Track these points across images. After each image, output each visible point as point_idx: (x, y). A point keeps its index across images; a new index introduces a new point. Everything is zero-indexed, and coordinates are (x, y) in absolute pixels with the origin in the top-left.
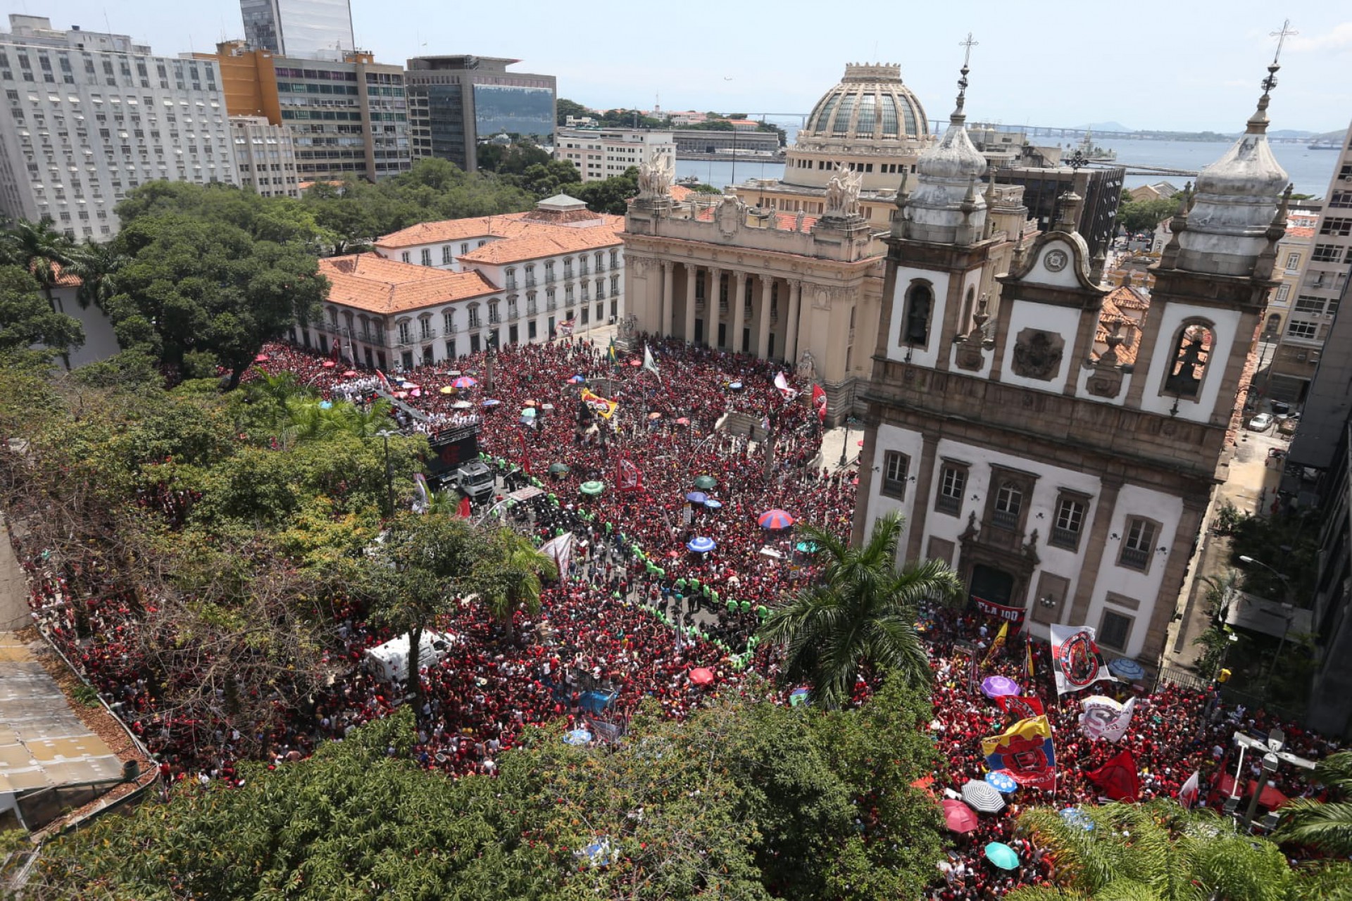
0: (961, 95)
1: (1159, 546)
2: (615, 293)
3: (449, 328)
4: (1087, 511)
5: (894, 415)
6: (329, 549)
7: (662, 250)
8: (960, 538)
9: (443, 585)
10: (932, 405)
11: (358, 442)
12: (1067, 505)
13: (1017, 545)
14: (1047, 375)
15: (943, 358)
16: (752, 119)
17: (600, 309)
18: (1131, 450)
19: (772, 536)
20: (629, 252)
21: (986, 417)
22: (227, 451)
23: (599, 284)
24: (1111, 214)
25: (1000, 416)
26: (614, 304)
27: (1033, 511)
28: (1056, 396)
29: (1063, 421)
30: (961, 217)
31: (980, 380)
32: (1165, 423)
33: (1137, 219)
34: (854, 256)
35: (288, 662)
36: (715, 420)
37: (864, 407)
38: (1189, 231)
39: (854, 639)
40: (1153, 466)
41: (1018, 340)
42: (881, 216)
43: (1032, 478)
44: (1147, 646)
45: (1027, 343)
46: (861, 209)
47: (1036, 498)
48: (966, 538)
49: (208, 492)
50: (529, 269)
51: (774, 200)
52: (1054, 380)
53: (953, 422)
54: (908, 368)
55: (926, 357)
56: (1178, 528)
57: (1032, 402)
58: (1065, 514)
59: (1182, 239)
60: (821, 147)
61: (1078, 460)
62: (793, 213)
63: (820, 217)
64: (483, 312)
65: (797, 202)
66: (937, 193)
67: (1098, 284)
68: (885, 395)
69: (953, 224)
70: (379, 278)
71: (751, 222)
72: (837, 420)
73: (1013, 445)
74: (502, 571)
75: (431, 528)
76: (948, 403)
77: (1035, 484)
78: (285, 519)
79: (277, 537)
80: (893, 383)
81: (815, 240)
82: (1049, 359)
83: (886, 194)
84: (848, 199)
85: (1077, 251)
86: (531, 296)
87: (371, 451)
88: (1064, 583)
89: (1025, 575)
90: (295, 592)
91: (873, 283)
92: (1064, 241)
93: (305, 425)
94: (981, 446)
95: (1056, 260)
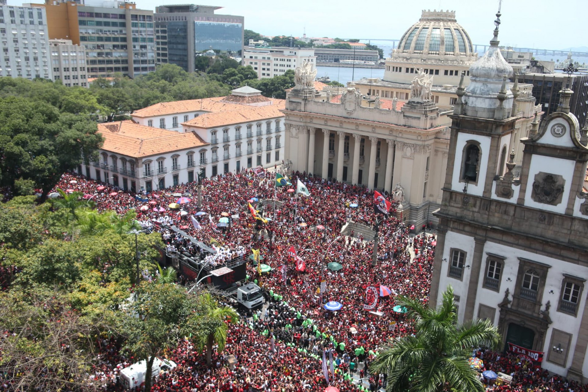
0: (497, 29)
2: (278, 146)
3: (175, 167)
4: (582, 290)
5: (456, 225)
6: (99, 304)
7: (308, 120)
8: (499, 305)
9: (169, 329)
10: (480, 220)
11: (118, 237)
12: (569, 285)
13: (536, 311)
14: (554, 201)
15: (487, 190)
16: (363, 43)
17: (268, 156)
20: (288, 122)
21: (515, 228)
22: (38, 241)
23: (269, 141)
24: (587, 102)
25: (525, 227)
26: (277, 154)
27: (547, 289)
28: (561, 215)
29: (565, 231)
30: (498, 103)
31: (511, 205)
34: (428, 126)
35: (71, 377)
36: (341, 227)
37: (437, 221)
39: (434, 371)
41: (535, 179)
42: (444, 102)
43: (545, 268)
45: (541, 181)
46: (432, 97)
47: (549, 280)
48: (503, 305)
49: (26, 267)
50: (226, 131)
51: (378, 91)
52: (559, 205)
53: (494, 230)
54: (465, 196)
55: (476, 189)
57: (545, 219)
58: (568, 291)
60: (407, 59)
61: (576, 256)
62: (390, 99)
63: (407, 101)
64: (197, 157)
65: (392, 92)
66: (482, 88)
67: (585, 145)
68: (450, 213)
69: (493, 107)
70: (134, 135)
71: (364, 104)
73: (533, 246)
74: (206, 322)
75: (162, 292)
76: (491, 219)
77: (547, 271)
78: (72, 285)
79: (67, 296)
80: (456, 205)
81: (404, 116)
82: (555, 192)
83: (449, 88)
84: (424, 91)
85: (571, 124)
86: (226, 148)
87: (126, 243)
88: (568, 337)
89: (542, 330)
90: (77, 331)
91: (442, 143)
92: (564, 118)
93: (86, 225)
94: (512, 246)
95: (558, 130)
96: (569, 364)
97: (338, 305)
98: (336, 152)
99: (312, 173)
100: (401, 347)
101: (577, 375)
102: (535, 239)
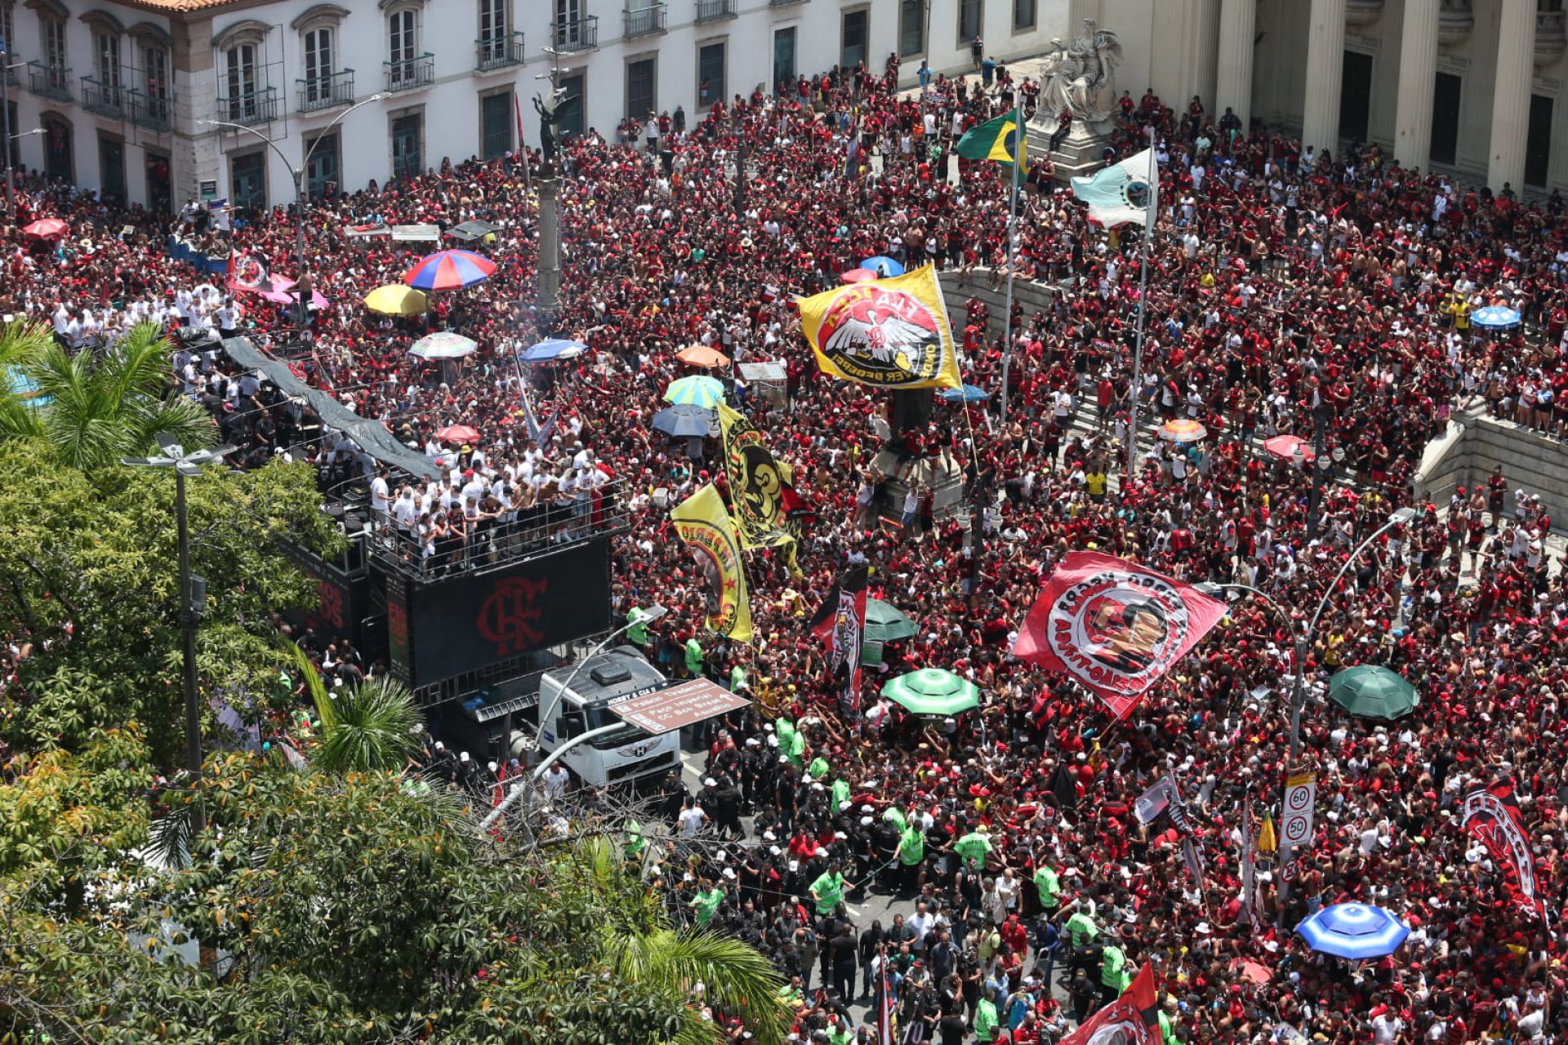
3: (404, 62)
64: (532, 6)
87: (125, 520)
97: (1380, 930)
99: (1242, 112)
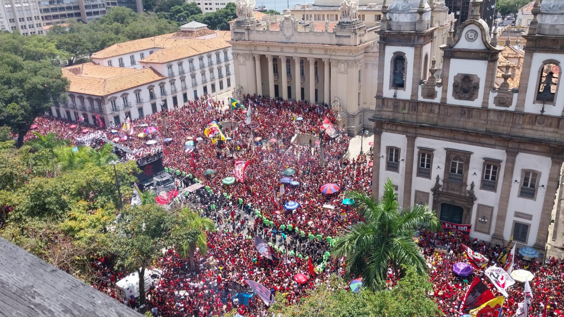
1: (540, 184)
2: (228, 74)
3: (139, 101)
4: (499, 170)
5: (389, 127)
6: (90, 229)
7: (253, 48)
8: (432, 190)
9: (155, 242)
10: (410, 120)
11: (98, 169)
12: (489, 167)
13: (463, 191)
14: (471, 98)
15: (414, 94)
17: (221, 83)
18: (521, 135)
19: (328, 198)
20: (236, 51)
21: (441, 123)
22: (24, 180)
23: (220, 70)
24: (493, 7)
25: (448, 122)
26: (229, 80)
27: (471, 172)
28: (478, 109)
29: (483, 122)
30: (418, 16)
31: (436, 104)
32: (538, 118)
33: (506, 9)
34: (358, 43)
36: (290, 138)
37: (372, 124)
38: (542, 14)
39: (384, 250)
40: (533, 141)
41: (454, 80)
42: (370, 19)
43: (468, 154)
44: (539, 239)
45: (460, 81)
46: (359, 16)
47: (471, 165)
48: (435, 190)
49: (17, 205)
50: (180, 64)
51: (311, 16)
52: (476, 100)
53: (423, 127)
54: (396, 101)
55: (405, 94)
56: (550, 174)
57: (465, 113)
58: (488, 172)
59: (539, 18)
61: (493, 142)
62: (322, 21)
63: (337, 22)
64: (157, 90)
65: (323, 15)
66: (404, 4)
67: (495, 46)
68: (384, 117)
69: (414, 21)
70: (96, 76)
71: (300, 29)
72: (356, 132)
73: (457, 137)
74: (187, 232)
75: (145, 213)
76: (419, 118)
77: (470, 157)
78: (63, 215)
79: (59, 225)
80: (388, 110)
81: (336, 36)
82: (472, 89)
83: (373, 6)
84: (352, 11)
85: (482, 29)
86: (183, 79)
87: (106, 173)
88: (491, 209)
89: (469, 207)
90: (73, 255)
91: (371, 56)
92: (476, 24)
93: (66, 162)
94: (439, 139)
95: (471, 35)
96: (492, 232)
97: (295, 205)
98: (279, 74)
99: (261, 95)
100: (355, 234)
101: (500, 239)
102: (458, 131)
